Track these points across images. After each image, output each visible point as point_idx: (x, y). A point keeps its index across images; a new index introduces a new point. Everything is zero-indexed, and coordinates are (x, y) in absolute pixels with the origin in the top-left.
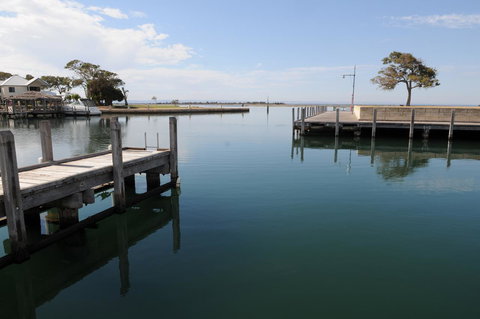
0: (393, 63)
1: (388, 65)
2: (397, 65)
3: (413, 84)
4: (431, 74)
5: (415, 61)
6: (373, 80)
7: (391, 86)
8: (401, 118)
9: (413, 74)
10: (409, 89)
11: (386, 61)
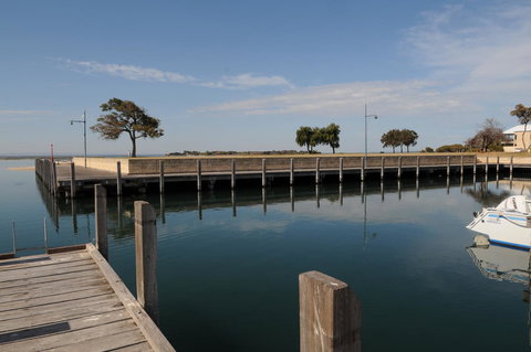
0: (114, 110)
1: (109, 113)
2: (119, 113)
3: (137, 134)
4: (154, 123)
5: (137, 110)
6: (93, 128)
7: (114, 135)
8: (173, 170)
9: (135, 123)
10: (133, 139)
11: (105, 107)
